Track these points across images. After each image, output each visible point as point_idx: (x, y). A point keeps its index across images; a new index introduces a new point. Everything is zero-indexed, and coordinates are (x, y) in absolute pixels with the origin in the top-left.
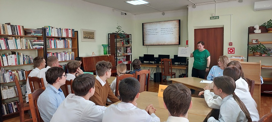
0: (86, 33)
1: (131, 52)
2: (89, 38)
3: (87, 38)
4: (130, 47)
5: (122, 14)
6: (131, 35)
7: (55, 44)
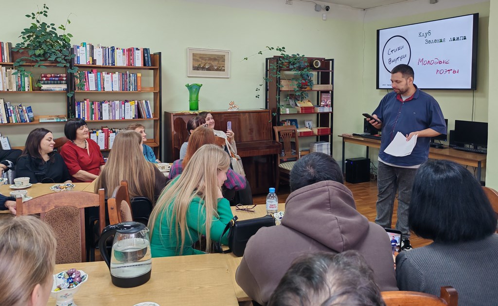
0: (200, 58)
1: (332, 106)
2: (208, 69)
3: (203, 68)
4: (330, 92)
5: (317, 8)
6: (332, 60)
7: (100, 83)
